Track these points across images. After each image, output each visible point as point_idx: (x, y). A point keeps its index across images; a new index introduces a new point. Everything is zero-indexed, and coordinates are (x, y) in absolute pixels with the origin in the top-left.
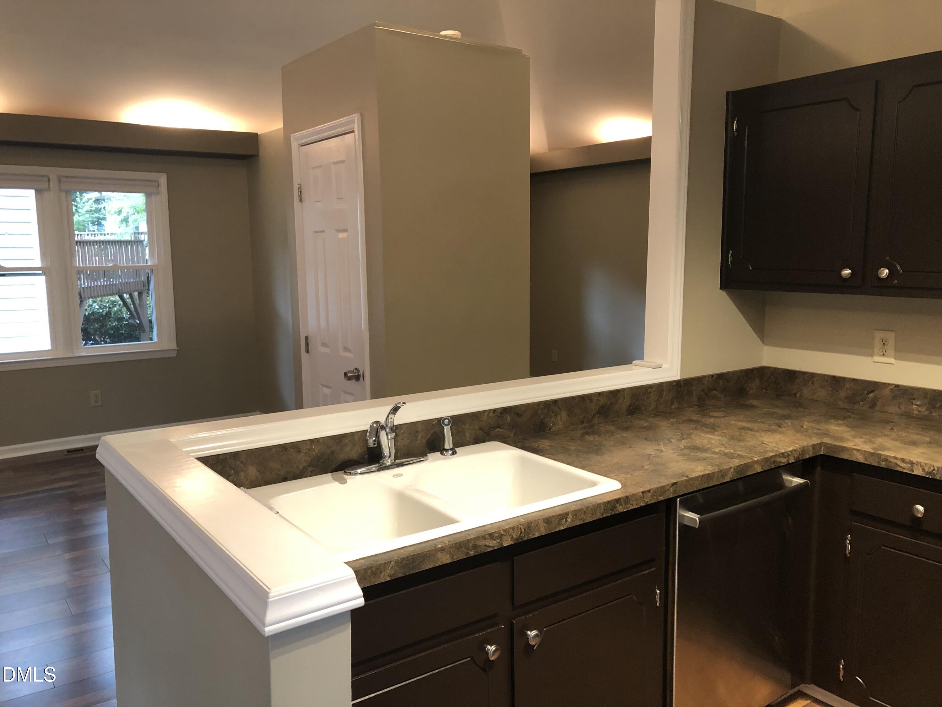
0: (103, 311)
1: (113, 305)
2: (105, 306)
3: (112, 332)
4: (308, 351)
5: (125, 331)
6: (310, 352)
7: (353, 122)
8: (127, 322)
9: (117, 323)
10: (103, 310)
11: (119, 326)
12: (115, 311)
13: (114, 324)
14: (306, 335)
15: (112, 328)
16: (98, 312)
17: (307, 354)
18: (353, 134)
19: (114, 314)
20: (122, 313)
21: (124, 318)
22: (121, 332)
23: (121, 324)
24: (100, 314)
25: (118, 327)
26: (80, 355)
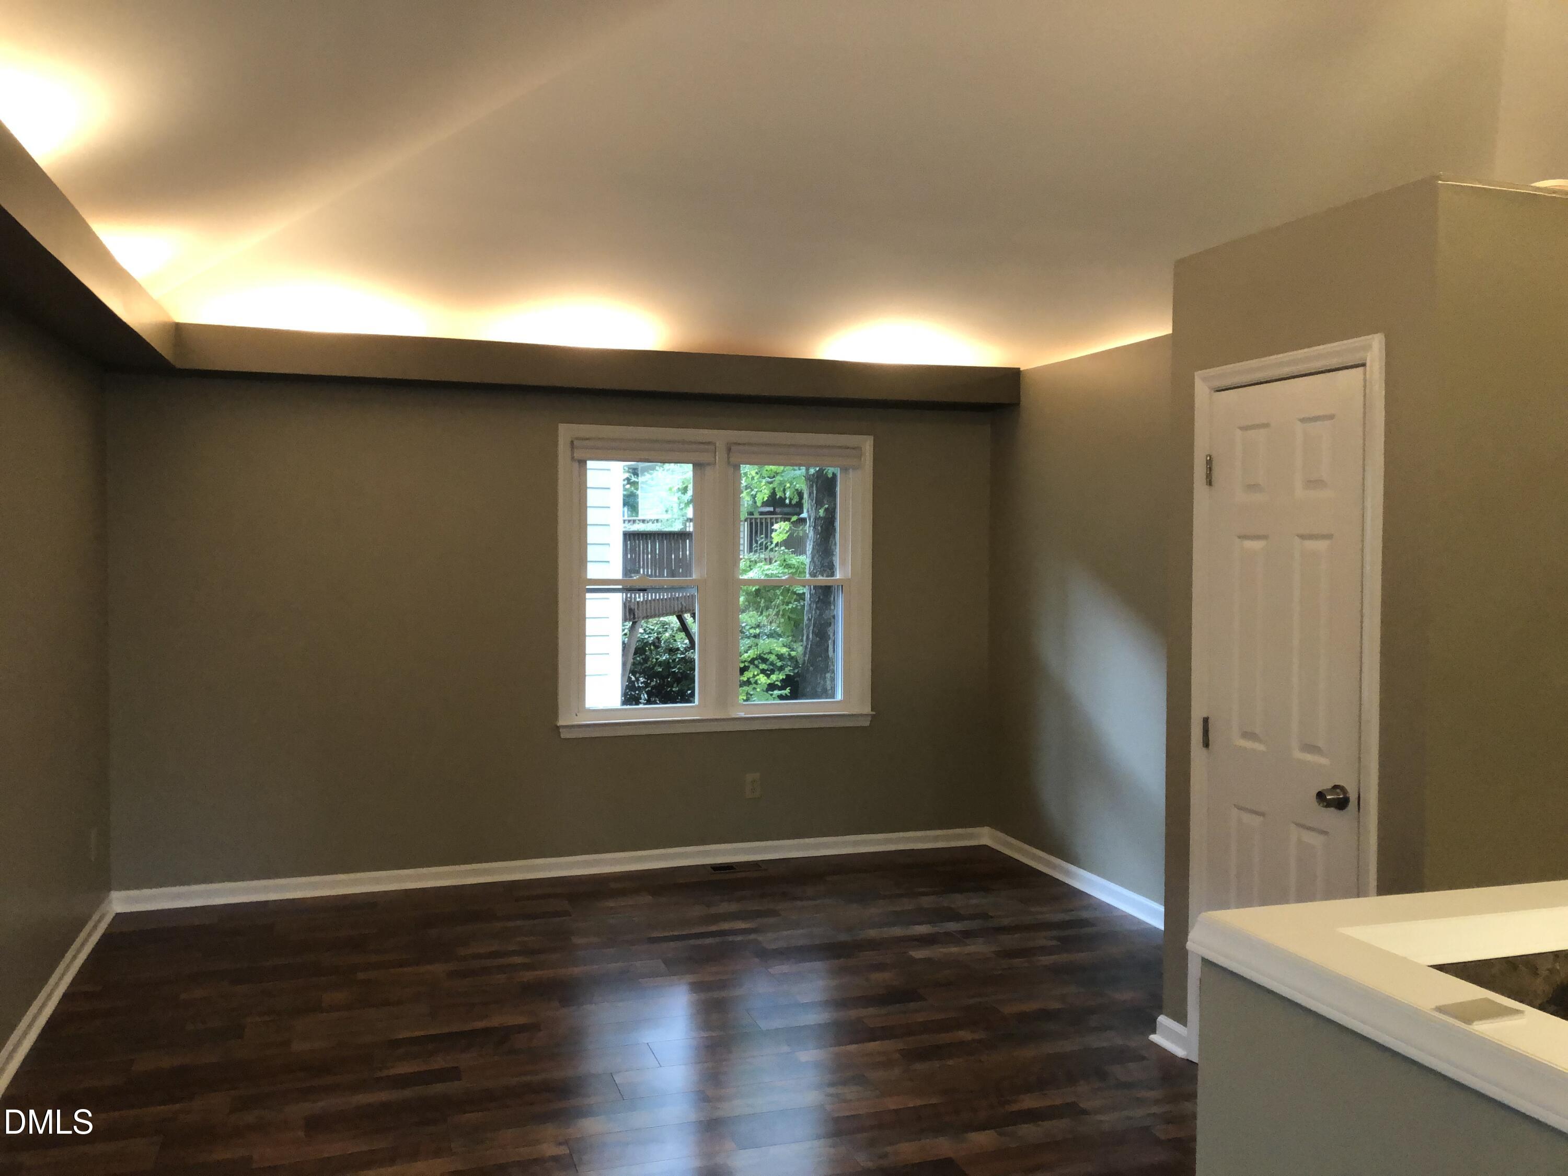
0: (649, 637)
1: (664, 629)
2: (653, 630)
3: (661, 670)
4: (1206, 744)
5: (679, 669)
6: (1210, 747)
7: (1368, 348)
8: (682, 656)
9: (668, 657)
10: (650, 635)
11: (671, 661)
12: (667, 638)
13: (664, 658)
14: (1205, 716)
15: (660, 664)
16: (642, 638)
17: (1204, 750)
18: (1361, 369)
19: (664, 642)
20: (675, 641)
21: (678, 649)
22: (674, 670)
23: (674, 657)
24: (645, 641)
25: (669, 662)
26: (737, 716)
